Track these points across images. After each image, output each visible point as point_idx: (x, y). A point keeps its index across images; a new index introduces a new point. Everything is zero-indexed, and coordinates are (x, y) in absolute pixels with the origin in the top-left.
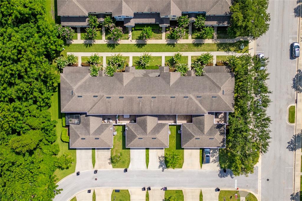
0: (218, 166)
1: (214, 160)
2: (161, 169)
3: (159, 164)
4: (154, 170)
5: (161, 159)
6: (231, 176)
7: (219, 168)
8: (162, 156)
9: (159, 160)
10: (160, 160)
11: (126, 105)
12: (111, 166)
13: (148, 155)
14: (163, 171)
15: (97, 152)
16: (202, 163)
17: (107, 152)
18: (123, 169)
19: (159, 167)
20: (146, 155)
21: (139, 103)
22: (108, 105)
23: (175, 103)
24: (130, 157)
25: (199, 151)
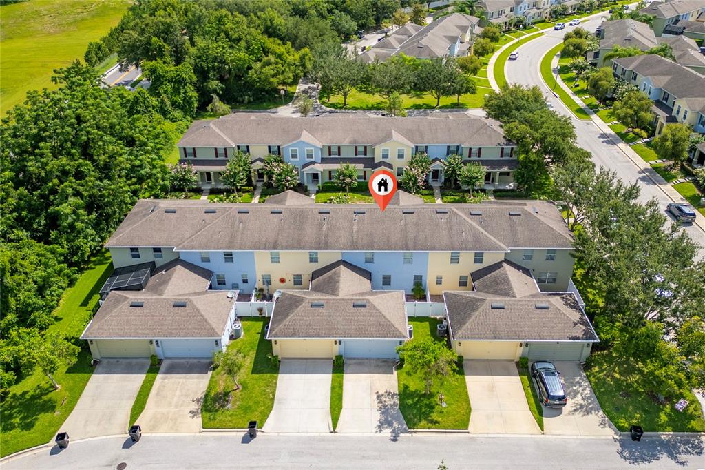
0: (603, 424)
1: (582, 406)
2: (387, 432)
3: (377, 417)
4: (360, 435)
5: (387, 399)
6: (673, 457)
7: (609, 433)
8: (388, 393)
9: (380, 405)
10: (380, 402)
11: (286, 227)
13: (341, 387)
14: (395, 440)
15: (161, 381)
16: (541, 413)
17: (196, 380)
19: (381, 426)
20: (333, 388)
21: (321, 225)
22: (239, 228)
23: (417, 224)
24: (274, 395)
25: (517, 379)
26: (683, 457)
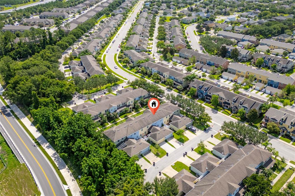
2: (182, 145)
3: (178, 144)
4: (179, 147)
6: (210, 130)
7: (202, 131)
8: (176, 141)
12: (159, 158)
16: (194, 133)
18: (166, 156)
20: (169, 144)
25: (187, 131)
26: (211, 130)
